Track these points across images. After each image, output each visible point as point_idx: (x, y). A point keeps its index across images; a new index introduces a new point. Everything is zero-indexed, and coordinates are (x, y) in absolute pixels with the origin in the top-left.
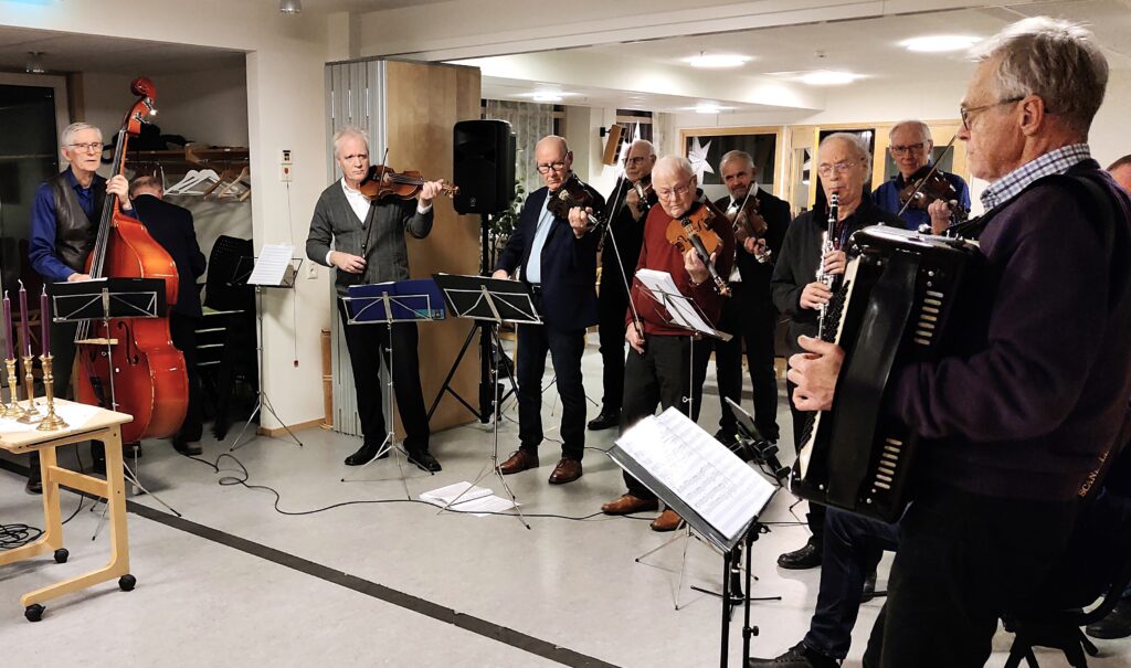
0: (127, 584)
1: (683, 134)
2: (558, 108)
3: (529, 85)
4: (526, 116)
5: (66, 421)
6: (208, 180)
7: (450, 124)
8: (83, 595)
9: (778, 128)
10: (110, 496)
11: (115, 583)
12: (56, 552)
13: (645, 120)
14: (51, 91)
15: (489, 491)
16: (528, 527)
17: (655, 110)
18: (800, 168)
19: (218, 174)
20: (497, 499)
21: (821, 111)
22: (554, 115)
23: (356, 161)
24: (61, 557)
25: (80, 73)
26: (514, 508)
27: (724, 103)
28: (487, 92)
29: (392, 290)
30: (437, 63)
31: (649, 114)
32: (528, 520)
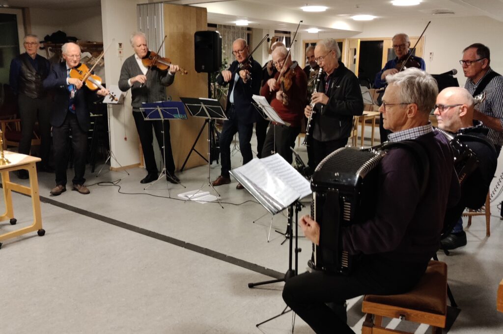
0: (41, 233)
1: (304, 42)
2: (249, 29)
3: (234, 18)
4: (235, 32)
5: (9, 161)
6: (87, 57)
7: (193, 33)
8: (21, 238)
9: (344, 40)
10: (32, 195)
11: (36, 233)
12: (11, 220)
13: (288, 35)
14: (14, 16)
15: (208, 192)
16: (223, 207)
17: (293, 31)
18: (353, 57)
19: (91, 54)
20: (212, 196)
21: (361, 32)
22: (247, 32)
23: (143, 47)
24: (13, 222)
25: (28, 8)
26: (217, 200)
27: (319, 28)
28: (210, 20)
29: (161, 105)
30: (187, 5)
31: (289, 33)
32: (223, 205)
